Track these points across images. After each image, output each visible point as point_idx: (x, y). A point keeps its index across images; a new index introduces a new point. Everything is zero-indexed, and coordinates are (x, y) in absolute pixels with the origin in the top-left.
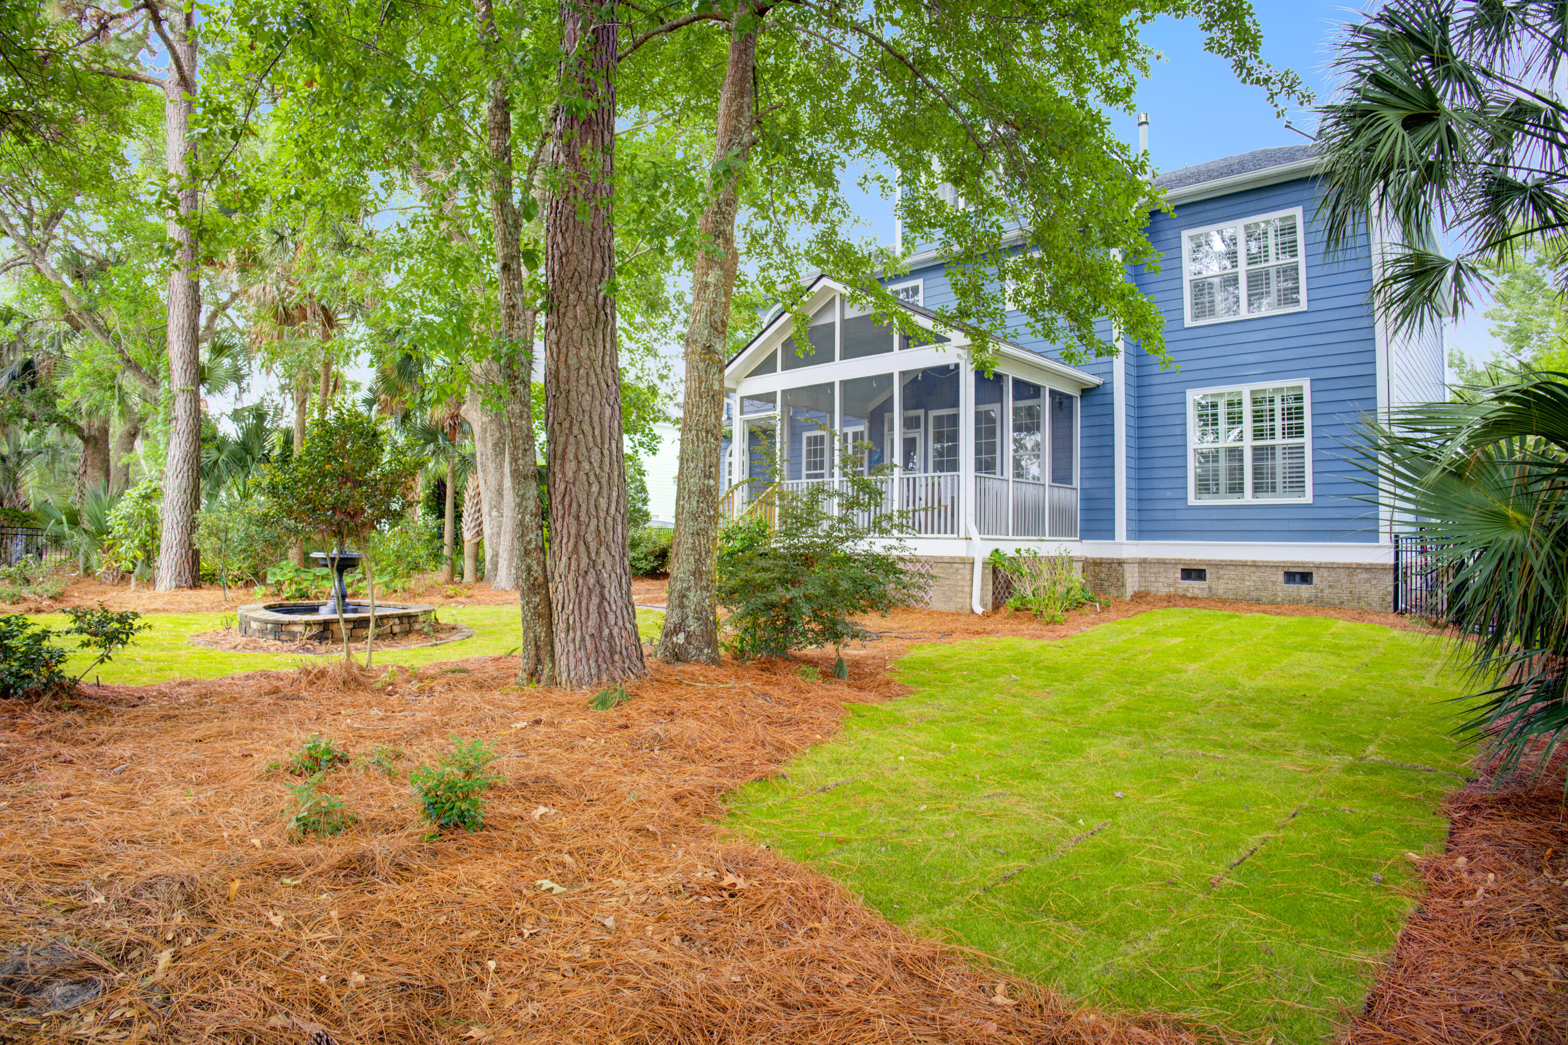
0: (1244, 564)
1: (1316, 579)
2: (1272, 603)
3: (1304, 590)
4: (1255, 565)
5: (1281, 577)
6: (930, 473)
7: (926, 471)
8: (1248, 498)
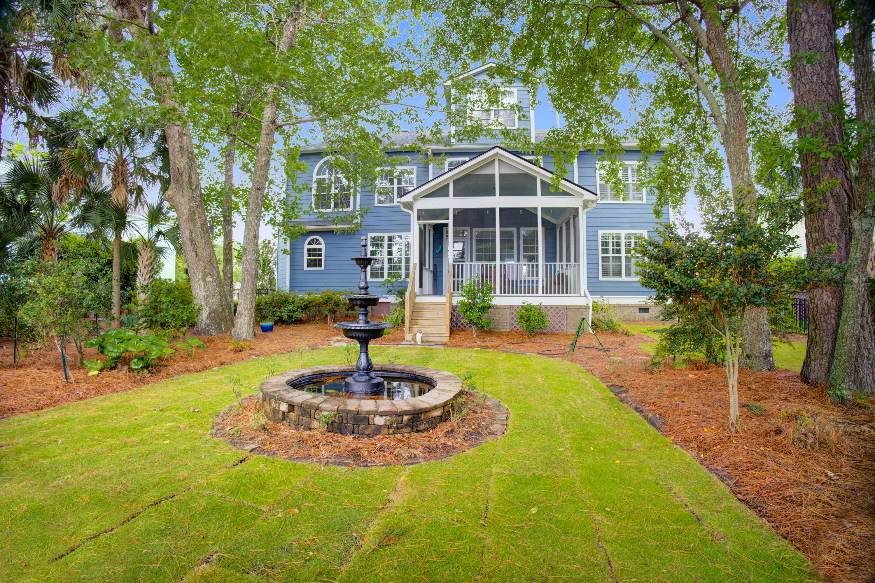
0: (623, 306)
1: (650, 311)
2: (634, 321)
3: (646, 315)
4: (628, 306)
5: (637, 311)
6: (474, 263)
7: (471, 261)
8: (624, 278)
